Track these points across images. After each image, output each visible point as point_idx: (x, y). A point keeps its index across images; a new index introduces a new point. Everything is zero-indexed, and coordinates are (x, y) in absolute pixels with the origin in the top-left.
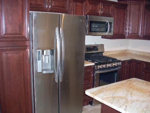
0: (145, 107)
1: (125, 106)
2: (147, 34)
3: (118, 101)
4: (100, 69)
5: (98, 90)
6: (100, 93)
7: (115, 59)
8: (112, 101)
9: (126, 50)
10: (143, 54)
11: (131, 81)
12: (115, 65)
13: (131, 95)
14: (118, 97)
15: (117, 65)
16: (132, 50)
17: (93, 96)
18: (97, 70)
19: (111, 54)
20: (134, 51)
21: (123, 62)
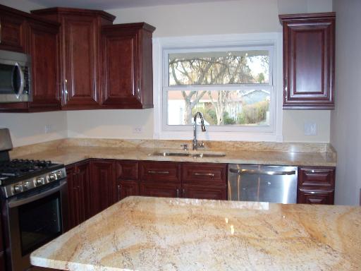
0: (215, 253)
1: (170, 266)
2: (113, 95)
3: (142, 258)
5: (67, 244)
6: (76, 250)
7: (50, 164)
8: (128, 262)
9: (63, 141)
10: (106, 145)
11: (128, 204)
12: (54, 179)
13: (158, 234)
14: (132, 248)
15: (58, 177)
16: (77, 139)
17: (65, 263)
18: (11, 197)
19: (29, 153)
20: (83, 139)
21: (70, 168)
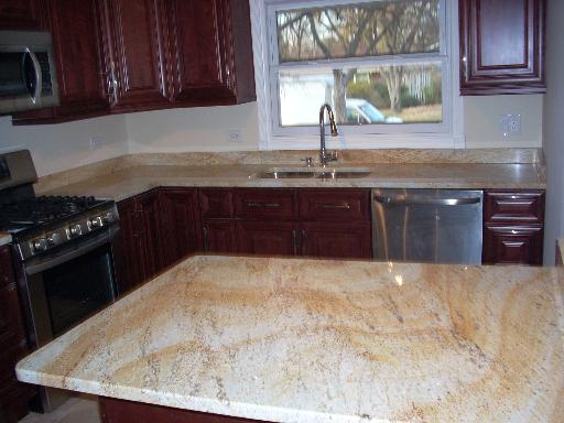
0: (290, 360)
1: (213, 382)
2: (189, 84)
3: (176, 366)
4: (40, 254)
5: (73, 345)
6: (83, 356)
7: (92, 201)
8: (153, 376)
9: (120, 159)
11: (186, 270)
12: (97, 225)
13: (214, 325)
14: (168, 351)
15: (104, 221)
16: (142, 155)
17: (61, 378)
18: (29, 259)
19: (66, 183)
20: (152, 155)
